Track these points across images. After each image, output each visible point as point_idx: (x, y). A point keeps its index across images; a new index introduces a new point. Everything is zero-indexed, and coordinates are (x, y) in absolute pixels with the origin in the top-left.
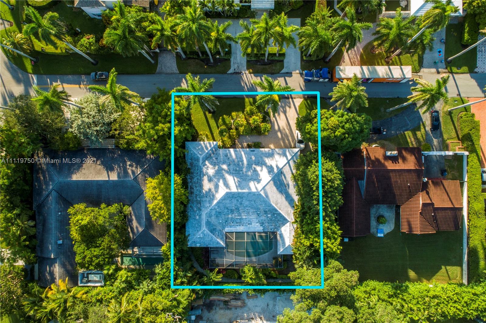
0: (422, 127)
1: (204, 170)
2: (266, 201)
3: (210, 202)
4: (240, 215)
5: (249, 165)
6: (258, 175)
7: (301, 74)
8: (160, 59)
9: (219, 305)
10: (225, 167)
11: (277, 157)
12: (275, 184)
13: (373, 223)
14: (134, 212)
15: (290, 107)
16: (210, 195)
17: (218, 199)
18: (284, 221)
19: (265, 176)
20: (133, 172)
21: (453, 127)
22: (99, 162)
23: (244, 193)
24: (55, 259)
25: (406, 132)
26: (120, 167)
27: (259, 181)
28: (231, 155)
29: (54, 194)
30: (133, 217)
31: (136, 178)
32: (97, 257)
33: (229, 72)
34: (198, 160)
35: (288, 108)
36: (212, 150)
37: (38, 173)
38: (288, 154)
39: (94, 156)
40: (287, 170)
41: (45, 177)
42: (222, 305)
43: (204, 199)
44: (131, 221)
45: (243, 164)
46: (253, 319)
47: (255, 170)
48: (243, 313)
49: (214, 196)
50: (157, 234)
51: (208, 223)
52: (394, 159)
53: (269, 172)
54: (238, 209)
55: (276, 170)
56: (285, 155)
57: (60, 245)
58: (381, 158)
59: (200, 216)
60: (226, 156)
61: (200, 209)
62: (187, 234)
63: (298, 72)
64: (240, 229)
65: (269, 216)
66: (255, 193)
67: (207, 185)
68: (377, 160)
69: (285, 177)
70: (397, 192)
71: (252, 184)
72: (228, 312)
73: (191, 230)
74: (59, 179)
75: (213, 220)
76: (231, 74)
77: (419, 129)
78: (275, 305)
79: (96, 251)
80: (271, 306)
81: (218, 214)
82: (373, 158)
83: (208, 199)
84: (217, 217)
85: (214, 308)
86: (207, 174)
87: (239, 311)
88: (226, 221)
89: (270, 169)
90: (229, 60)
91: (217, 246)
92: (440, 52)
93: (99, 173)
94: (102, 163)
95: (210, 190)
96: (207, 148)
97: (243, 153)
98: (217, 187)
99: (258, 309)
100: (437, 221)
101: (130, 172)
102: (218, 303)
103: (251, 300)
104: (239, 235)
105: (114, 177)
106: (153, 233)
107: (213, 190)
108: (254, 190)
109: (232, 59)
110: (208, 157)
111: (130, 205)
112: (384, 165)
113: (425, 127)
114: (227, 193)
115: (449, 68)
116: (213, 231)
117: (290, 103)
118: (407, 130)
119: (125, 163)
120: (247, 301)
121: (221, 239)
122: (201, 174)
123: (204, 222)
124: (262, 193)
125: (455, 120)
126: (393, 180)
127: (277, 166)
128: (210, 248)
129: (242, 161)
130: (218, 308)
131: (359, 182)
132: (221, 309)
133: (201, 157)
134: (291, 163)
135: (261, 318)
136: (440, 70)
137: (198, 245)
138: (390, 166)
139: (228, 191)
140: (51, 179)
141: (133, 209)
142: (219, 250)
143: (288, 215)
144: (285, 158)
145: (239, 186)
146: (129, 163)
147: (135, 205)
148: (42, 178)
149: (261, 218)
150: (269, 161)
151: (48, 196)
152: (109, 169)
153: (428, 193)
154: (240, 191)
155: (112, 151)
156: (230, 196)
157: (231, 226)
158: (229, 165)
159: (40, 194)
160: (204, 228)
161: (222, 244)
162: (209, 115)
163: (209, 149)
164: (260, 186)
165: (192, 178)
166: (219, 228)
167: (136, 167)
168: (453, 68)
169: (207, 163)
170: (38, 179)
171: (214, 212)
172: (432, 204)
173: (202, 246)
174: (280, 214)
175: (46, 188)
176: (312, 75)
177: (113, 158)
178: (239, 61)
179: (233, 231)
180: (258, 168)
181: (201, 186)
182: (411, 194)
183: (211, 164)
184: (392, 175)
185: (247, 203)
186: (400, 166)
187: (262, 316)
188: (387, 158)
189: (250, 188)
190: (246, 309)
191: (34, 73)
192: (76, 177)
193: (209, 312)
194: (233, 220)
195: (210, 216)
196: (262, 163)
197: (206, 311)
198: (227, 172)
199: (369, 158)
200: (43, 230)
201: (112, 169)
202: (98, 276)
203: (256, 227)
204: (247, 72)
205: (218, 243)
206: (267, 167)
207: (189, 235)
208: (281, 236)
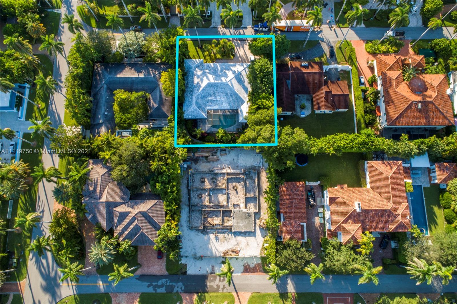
0: (324, 56)
1: (195, 72)
2: (232, 89)
3: (198, 90)
4: (216, 98)
5: (222, 70)
6: (227, 75)
7: (253, 28)
8: (171, 20)
9: (202, 160)
10: (207, 71)
11: (237, 66)
12: (236, 79)
13: (298, 109)
14: (152, 98)
15: (246, 45)
16: (198, 85)
17: (203, 87)
18: (243, 101)
19: (230, 75)
20: (153, 74)
21: (342, 56)
22: (133, 69)
23: (218, 83)
24: (102, 123)
25: (315, 58)
26: (145, 71)
27: (227, 77)
28: (211, 66)
29: (105, 86)
30: (152, 101)
31: (155, 76)
32: (129, 119)
33: (211, 27)
34: (191, 68)
35: (245, 46)
36: (200, 63)
37: (96, 76)
38: (244, 65)
39: (130, 66)
40: (244, 73)
41: (100, 77)
42: (204, 160)
43: (194, 89)
44: (150, 103)
45: (218, 70)
46: (224, 168)
47: (225, 73)
48: (218, 165)
49: (200, 86)
50: (166, 109)
51: (197, 103)
52: (306, 67)
53: (233, 74)
54: (214, 94)
55: (237, 72)
56: (243, 65)
57: (106, 115)
58: (299, 67)
59: (192, 99)
60: (208, 66)
61: (192, 95)
62: (183, 110)
63: (250, 26)
64: (216, 107)
65: (233, 98)
66: (225, 83)
67: (196, 80)
68: (297, 68)
69: (243, 77)
70: (310, 87)
71: (223, 79)
72: (208, 164)
73: (186, 108)
74: (109, 77)
75: (200, 101)
76: (212, 28)
77: (323, 57)
78: (238, 160)
79: (129, 116)
80: (235, 160)
81: (203, 97)
82: (294, 67)
83: (197, 89)
84: (202, 99)
85: (199, 162)
86: (196, 74)
87: (215, 164)
88: (208, 102)
89: (234, 72)
90: (211, 20)
91: (202, 117)
92: (332, 16)
93: (133, 74)
94: (135, 69)
95: (198, 83)
96: (197, 62)
97: (218, 65)
98: (202, 80)
99: (227, 162)
100: (335, 103)
101: (152, 73)
102: (202, 158)
103: (223, 157)
104: (215, 111)
105: (142, 75)
106: (163, 109)
107: (200, 83)
108: (224, 81)
109: (212, 20)
110: (198, 67)
111: (150, 94)
112: (301, 70)
113: (326, 56)
114: (208, 83)
115: (337, 24)
116: (199, 107)
117: (246, 43)
118: (316, 57)
119: (149, 69)
120: (220, 157)
121: (205, 113)
122: (193, 75)
123: (194, 102)
124: (229, 83)
125: (343, 51)
126: (307, 79)
127: (238, 71)
128: (198, 119)
129: (218, 69)
130: (201, 162)
131: (287, 81)
132: (204, 162)
133: (193, 66)
134: (247, 70)
135: (229, 168)
136: (332, 25)
137: (190, 117)
138: (304, 70)
139: (209, 82)
140: (104, 78)
141: (152, 96)
142: (203, 121)
143: (245, 98)
144: (242, 67)
145: (215, 79)
146: (150, 69)
147: (153, 93)
148: (98, 78)
149: (229, 100)
150: (233, 68)
151: (101, 87)
152: (139, 72)
153: (328, 87)
154: (216, 82)
155: (141, 64)
156: (210, 85)
157: (210, 106)
158: (210, 70)
159: (96, 87)
160: (194, 105)
161: (205, 116)
162: (199, 50)
163: (198, 62)
164: (228, 80)
165: (188, 78)
166: (203, 106)
167: (155, 71)
168: (340, 24)
169: (197, 69)
170: (96, 79)
171: (200, 96)
172: (331, 92)
173: (193, 118)
174: (240, 97)
175: (101, 83)
176: (258, 27)
177: (141, 67)
178: (216, 21)
179: (212, 109)
180: (227, 72)
181: (193, 82)
182: (318, 88)
183: (199, 69)
184: (306, 75)
185: (220, 90)
186: (310, 70)
187: (230, 166)
188: (301, 66)
189: (222, 81)
190: (219, 162)
191: (96, 28)
192: (119, 76)
193: (196, 164)
194: (212, 101)
195: (198, 99)
196: (229, 69)
197: (193, 164)
198: (208, 73)
199: (292, 66)
200: (96, 108)
201: (141, 72)
202: (128, 133)
203: (226, 106)
204: (221, 27)
205: (202, 115)
206: (232, 71)
207: (185, 111)
208: (241, 111)
